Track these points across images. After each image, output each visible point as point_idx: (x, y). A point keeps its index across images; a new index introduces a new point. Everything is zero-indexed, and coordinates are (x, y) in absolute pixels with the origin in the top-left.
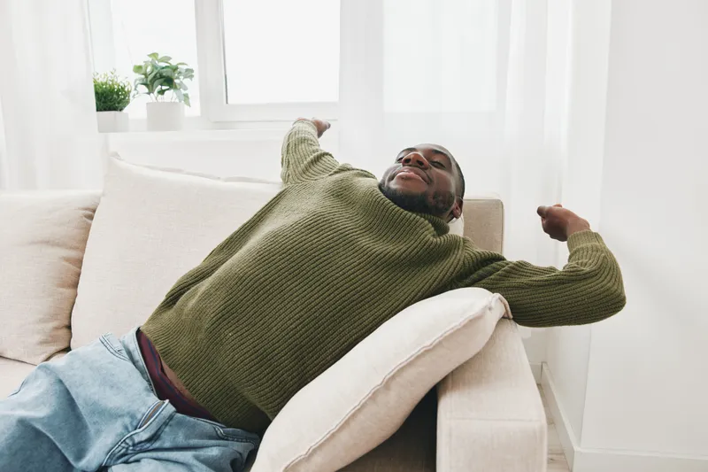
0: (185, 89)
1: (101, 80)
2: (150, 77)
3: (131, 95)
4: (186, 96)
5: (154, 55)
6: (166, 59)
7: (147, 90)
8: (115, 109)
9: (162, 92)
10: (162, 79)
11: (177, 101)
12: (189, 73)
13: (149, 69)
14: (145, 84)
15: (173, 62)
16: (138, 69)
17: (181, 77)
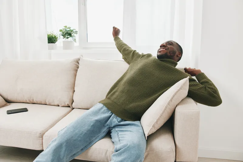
0: (75, 37)
1: (49, 34)
2: (64, 33)
3: (58, 39)
4: (75, 39)
5: (66, 26)
6: (69, 28)
7: (63, 37)
8: (53, 43)
9: (68, 38)
10: (68, 34)
11: (72, 40)
12: (76, 32)
13: (64, 31)
14: (63, 35)
15: (72, 29)
16: (61, 31)
17: (74, 34)
